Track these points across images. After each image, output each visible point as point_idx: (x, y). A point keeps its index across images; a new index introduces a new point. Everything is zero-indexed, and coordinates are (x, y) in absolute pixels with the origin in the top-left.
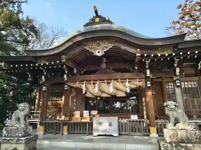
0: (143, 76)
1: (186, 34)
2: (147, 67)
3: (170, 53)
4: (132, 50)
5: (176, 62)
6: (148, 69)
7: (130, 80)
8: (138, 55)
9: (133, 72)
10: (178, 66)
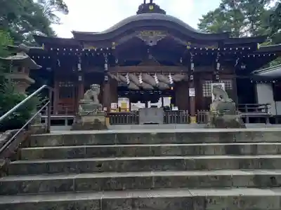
2: (192, 60)
3: (216, 48)
4: (184, 43)
5: (218, 57)
6: (193, 63)
7: (173, 73)
8: (188, 47)
9: (177, 65)
10: (218, 62)
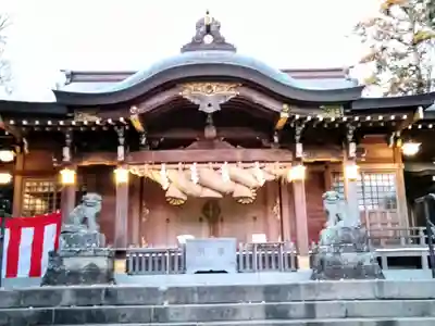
0: (289, 157)
1: (363, 87)
2: (298, 138)
3: (339, 116)
5: (351, 132)
6: (300, 142)
7: (263, 164)
8: (284, 115)
9: (269, 148)
10: (353, 141)
